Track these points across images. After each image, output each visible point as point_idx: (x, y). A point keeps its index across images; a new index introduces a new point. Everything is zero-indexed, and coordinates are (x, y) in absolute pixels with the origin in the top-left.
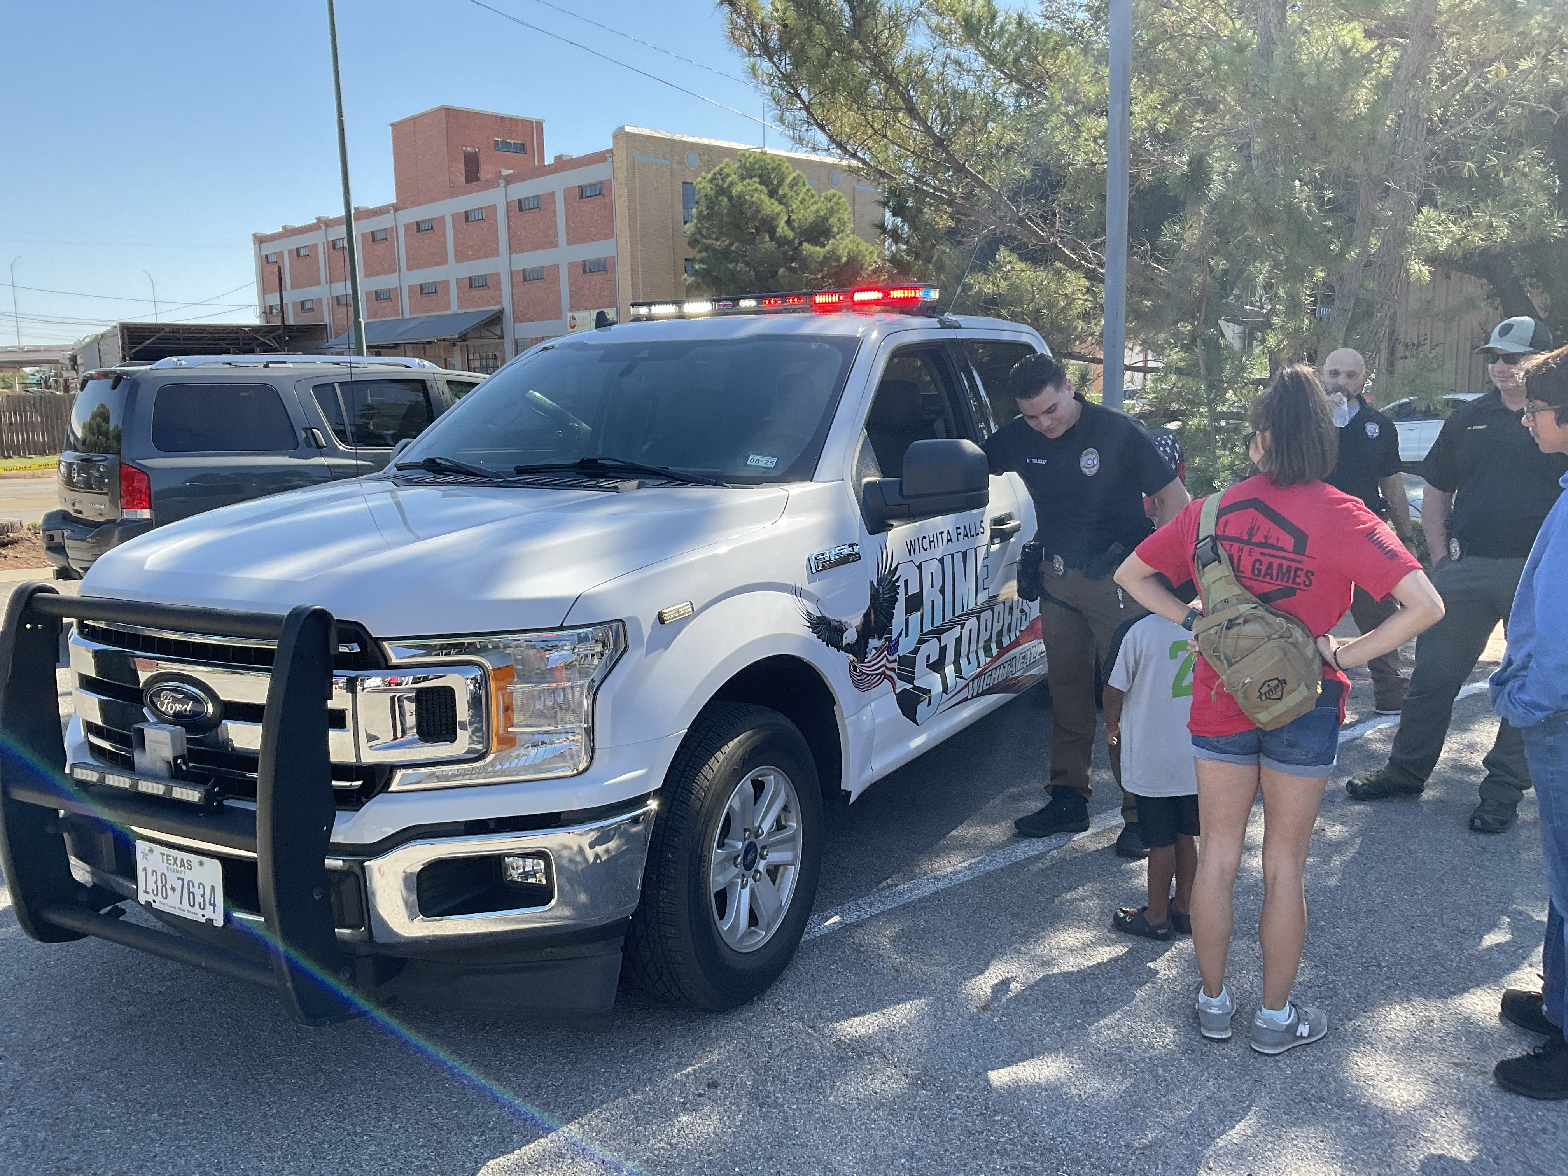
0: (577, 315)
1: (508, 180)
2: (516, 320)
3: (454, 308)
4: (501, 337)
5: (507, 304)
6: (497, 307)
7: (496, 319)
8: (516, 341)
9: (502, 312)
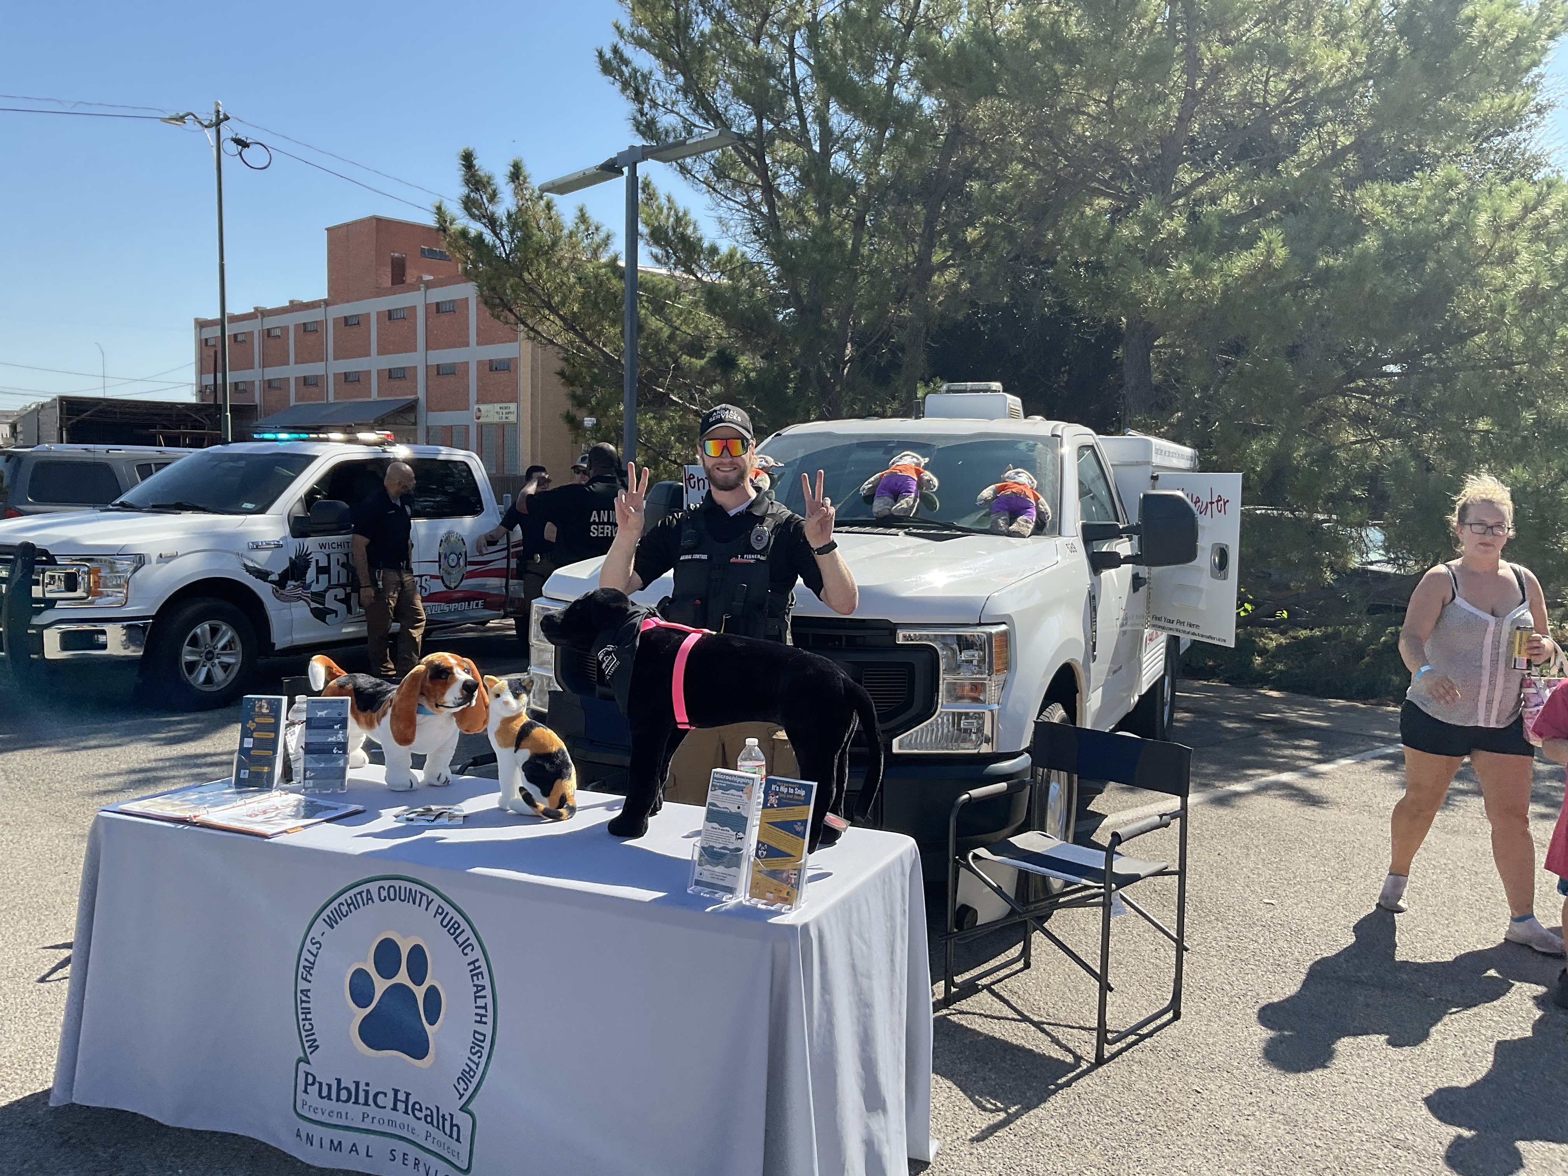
0: (483, 407)
1: (429, 285)
2: (429, 409)
3: (374, 396)
4: (415, 424)
5: (421, 394)
6: (412, 397)
7: (411, 407)
8: (428, 428)
9: (416, 401)
